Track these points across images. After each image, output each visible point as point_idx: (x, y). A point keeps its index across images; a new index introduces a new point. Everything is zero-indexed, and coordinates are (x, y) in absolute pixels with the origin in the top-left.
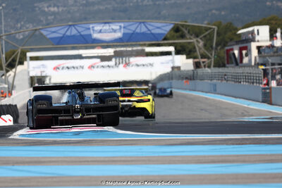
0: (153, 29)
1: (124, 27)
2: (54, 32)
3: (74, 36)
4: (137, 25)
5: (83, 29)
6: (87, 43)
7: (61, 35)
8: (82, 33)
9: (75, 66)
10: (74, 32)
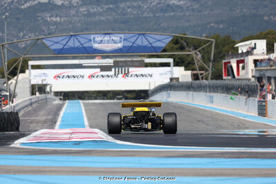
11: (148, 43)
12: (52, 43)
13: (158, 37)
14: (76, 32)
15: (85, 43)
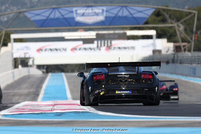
0: (135, 13)
1: (106, 11)
2: (38, 15)
3: (57, 19)
4: (118, 9)
5: (67, 12)
6: (70, 26)
7: (45, 18)
8: (66, 16)
9: (57, 47)
10: (57, 14)
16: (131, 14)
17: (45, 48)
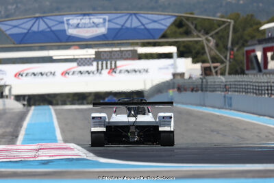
11: (140, 24)
12: (8, 27)
13: (155, 17)
14: (44, 13)
15: (54, 26)
16: (143, 25)
17: (26, 72)
